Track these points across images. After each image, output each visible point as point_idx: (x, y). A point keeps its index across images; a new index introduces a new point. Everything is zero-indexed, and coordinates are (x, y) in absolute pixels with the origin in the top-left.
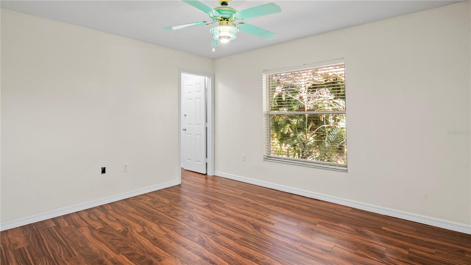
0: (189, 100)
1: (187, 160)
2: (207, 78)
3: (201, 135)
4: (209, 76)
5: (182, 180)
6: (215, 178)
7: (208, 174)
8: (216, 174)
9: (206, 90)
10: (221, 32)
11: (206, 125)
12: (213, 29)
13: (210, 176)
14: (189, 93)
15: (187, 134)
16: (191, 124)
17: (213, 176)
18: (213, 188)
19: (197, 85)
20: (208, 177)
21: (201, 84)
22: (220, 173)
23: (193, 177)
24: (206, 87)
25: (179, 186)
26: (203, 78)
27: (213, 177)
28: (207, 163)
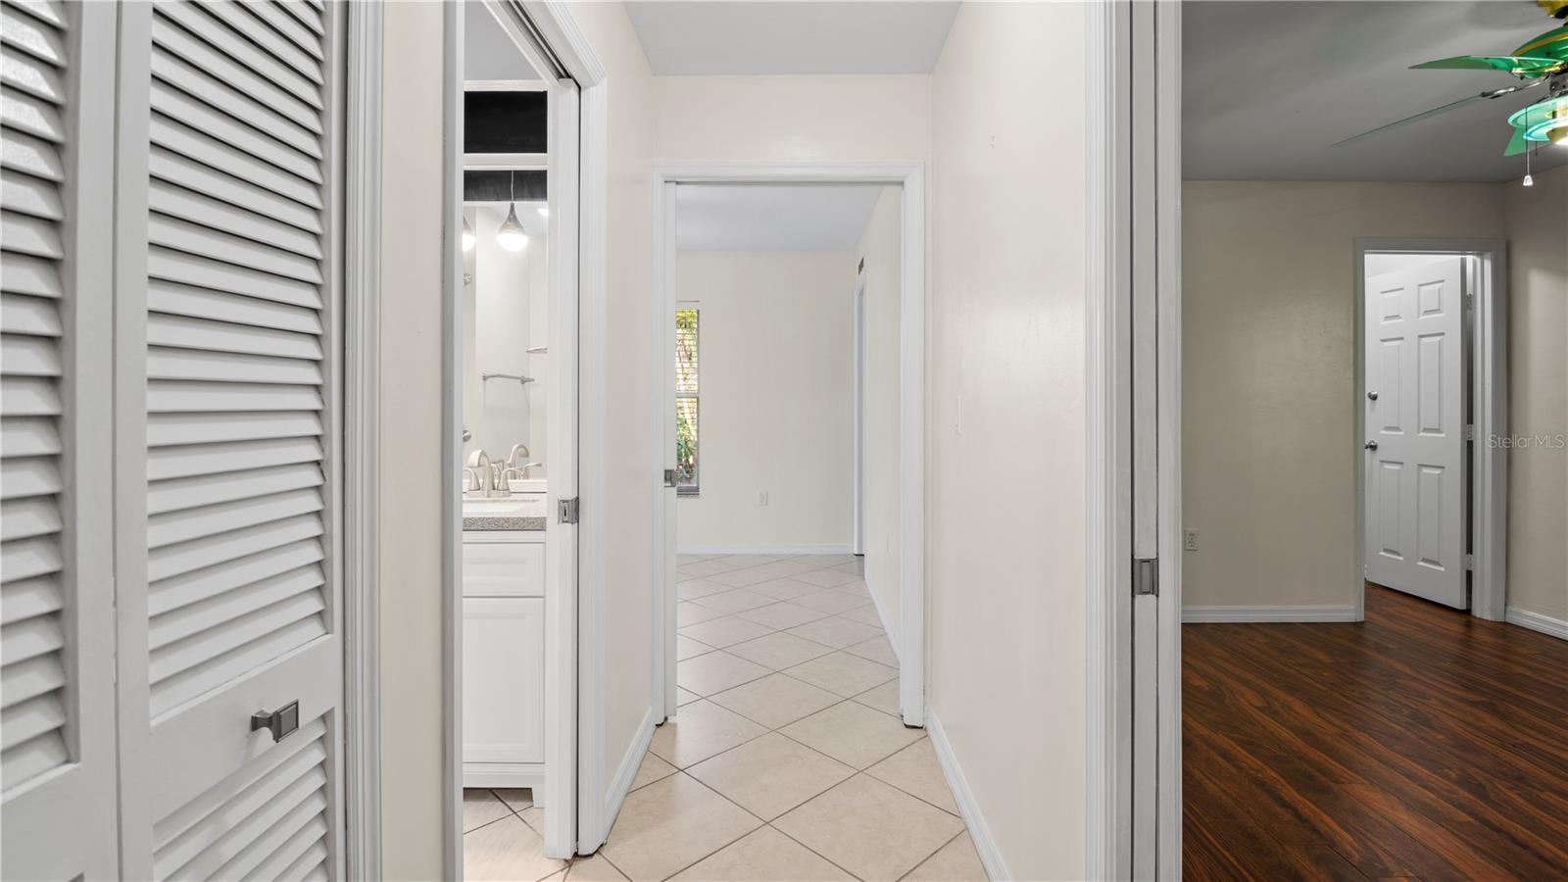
0: (1386, 344)
1: (1382, 553)
2: (1470, 259)
3: (1443, 468)
4: (1480, 251)
5: (1368, 613)
6: (1506, 631)
7: (1474, 613)
8: (1513, 619)
9: (1467, 302)
10: (1559, 115)
11: (1470, 432)
12: (1523, 111)
13: (1487, 621)
14: (1387, 318)
15: (1382, 461)
16: (1397, 429)
17: (1501, 623)
18: (1504, 659)
19: (1423, 288)
20: (1473, 620)
21: (1443, 281)
22: (1533, 617)
23: (1410, 612)
24: (1469, 291)
25: (1357, 625)
26: (1454, 259)
27: (1501, 626)
28: (1469, 574)
